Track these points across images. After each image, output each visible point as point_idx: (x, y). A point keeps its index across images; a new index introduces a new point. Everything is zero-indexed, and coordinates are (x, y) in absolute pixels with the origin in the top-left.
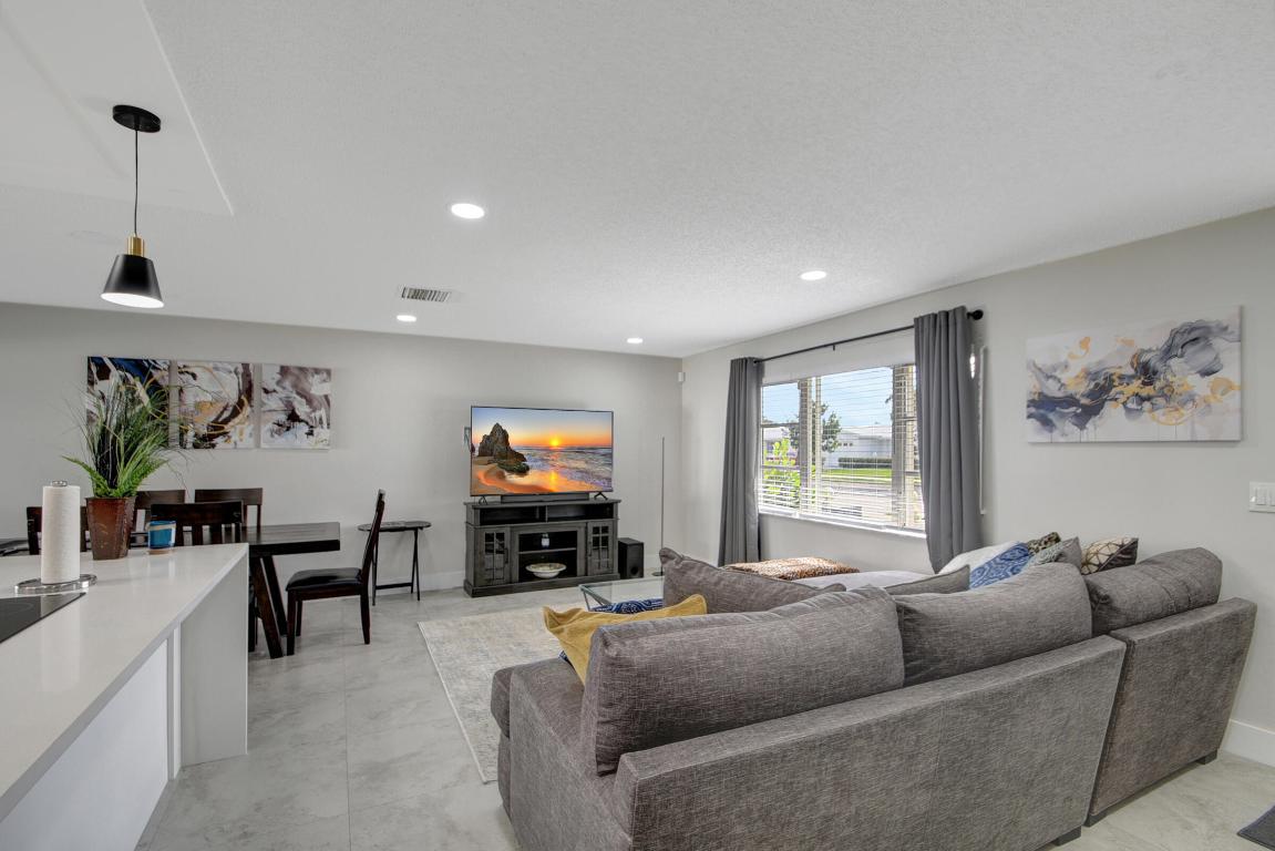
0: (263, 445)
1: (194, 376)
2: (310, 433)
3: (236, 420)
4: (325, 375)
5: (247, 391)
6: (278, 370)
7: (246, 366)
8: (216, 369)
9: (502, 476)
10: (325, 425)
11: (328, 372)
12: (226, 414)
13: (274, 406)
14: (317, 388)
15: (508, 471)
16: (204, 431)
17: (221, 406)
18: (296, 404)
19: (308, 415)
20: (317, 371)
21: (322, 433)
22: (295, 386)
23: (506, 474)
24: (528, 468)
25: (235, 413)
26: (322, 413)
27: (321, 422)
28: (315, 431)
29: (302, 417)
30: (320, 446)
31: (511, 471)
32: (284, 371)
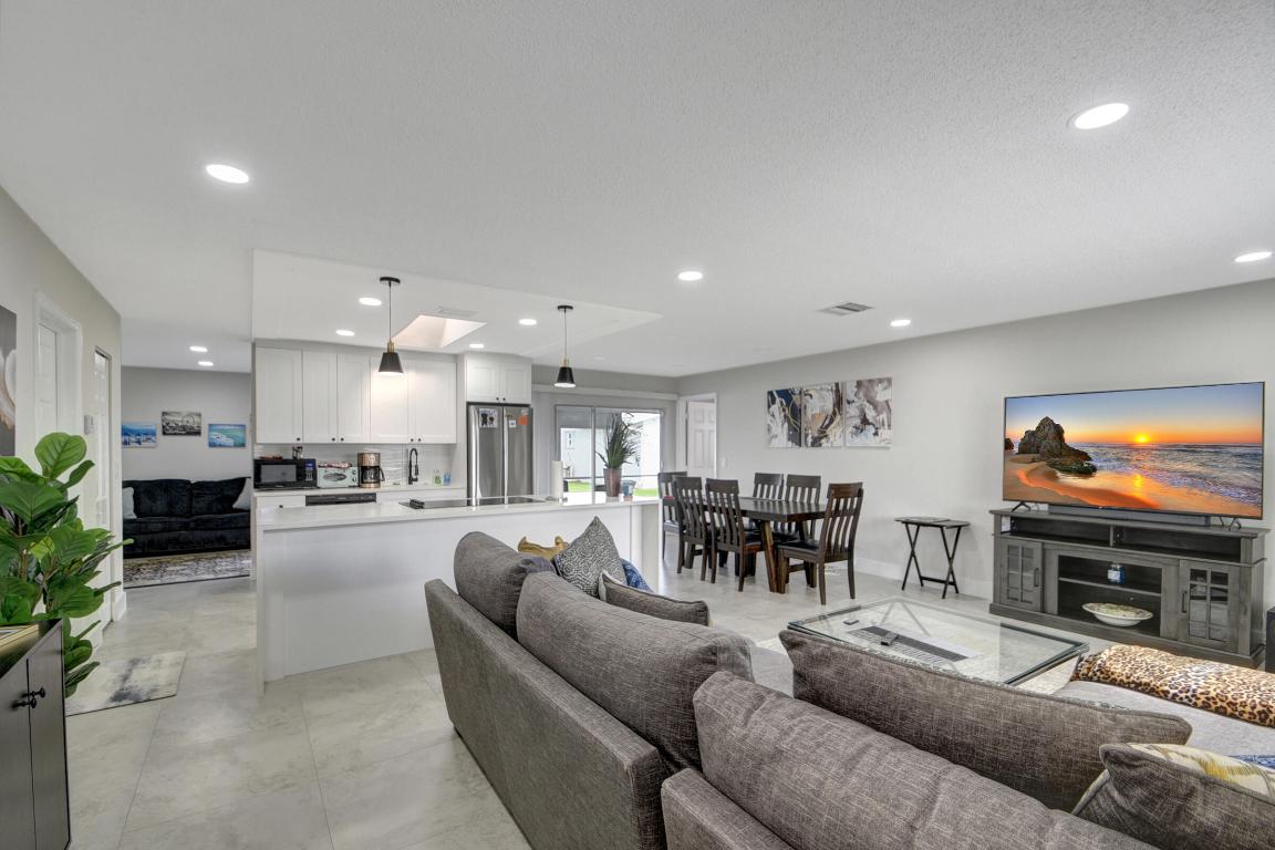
0: (848, 444)
1: (811, 396)
2: (876, 434)
3: (833, 425)
4: (886, 384)
5: (839, 402)
6: (855, 384)
7: (837, 385)
8: (821, 389)
9: (1053, 477)
10: (886, 426)
11: (889, 381)
12: (827, 422)
13: (853, 413)
14: (881, 395)
15: (1063, 471)
16: (816, 435)
17: (823, 416)
18: (867, 412)
19: (874, 418)
20: (880, 381)
21: (884, 432)
22: (866, 396)
23: (1059, 474)
24: (1094, 469)
25: (832, 421)
26: (884, 416)
27: (883, 425)
28: (880, 431)
29: (870, 421)
30: (883, 444)
31: (1068, 471)
32: (859, 384)
